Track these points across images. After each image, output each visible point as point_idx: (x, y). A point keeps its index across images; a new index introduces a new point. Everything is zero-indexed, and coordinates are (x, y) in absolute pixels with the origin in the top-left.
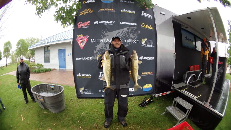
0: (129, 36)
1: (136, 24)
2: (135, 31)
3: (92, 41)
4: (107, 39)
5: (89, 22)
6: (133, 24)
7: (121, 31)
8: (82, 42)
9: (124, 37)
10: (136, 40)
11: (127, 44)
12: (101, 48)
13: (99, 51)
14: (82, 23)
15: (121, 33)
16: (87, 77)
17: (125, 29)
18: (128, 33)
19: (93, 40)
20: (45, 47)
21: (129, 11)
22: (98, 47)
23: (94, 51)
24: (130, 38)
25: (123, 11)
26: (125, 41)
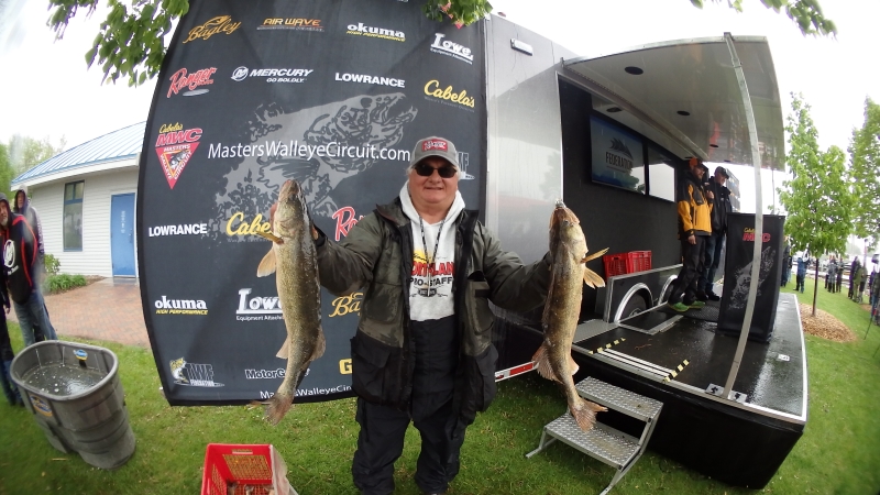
0: (364, 132)
1: (400, 83)
2: (394, 112)
3: (215, 151)
4: (273, 143)
5: (214, 70)
6: (388, 82)
7: (333, 108)
8: (174, 157)
9: (345, 133)
10: (397, 147)
11: (357, 163)
12: (244, 184)
13: (237, 196)
14: (187, 76)
15: (333, 115)
16: (191, 312)
17: (354, 102)
18: (365, 117)
19: (215, 148)
20: (66, 185)
21: (382, 30)
22: (234, 179)
23: (218, 195)
24: (371, 140)
25: (355, 28)
26: (346, 151)
